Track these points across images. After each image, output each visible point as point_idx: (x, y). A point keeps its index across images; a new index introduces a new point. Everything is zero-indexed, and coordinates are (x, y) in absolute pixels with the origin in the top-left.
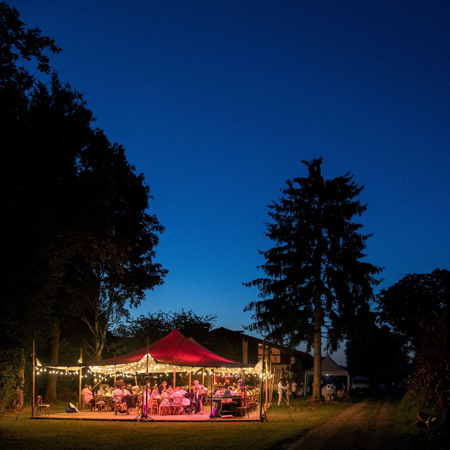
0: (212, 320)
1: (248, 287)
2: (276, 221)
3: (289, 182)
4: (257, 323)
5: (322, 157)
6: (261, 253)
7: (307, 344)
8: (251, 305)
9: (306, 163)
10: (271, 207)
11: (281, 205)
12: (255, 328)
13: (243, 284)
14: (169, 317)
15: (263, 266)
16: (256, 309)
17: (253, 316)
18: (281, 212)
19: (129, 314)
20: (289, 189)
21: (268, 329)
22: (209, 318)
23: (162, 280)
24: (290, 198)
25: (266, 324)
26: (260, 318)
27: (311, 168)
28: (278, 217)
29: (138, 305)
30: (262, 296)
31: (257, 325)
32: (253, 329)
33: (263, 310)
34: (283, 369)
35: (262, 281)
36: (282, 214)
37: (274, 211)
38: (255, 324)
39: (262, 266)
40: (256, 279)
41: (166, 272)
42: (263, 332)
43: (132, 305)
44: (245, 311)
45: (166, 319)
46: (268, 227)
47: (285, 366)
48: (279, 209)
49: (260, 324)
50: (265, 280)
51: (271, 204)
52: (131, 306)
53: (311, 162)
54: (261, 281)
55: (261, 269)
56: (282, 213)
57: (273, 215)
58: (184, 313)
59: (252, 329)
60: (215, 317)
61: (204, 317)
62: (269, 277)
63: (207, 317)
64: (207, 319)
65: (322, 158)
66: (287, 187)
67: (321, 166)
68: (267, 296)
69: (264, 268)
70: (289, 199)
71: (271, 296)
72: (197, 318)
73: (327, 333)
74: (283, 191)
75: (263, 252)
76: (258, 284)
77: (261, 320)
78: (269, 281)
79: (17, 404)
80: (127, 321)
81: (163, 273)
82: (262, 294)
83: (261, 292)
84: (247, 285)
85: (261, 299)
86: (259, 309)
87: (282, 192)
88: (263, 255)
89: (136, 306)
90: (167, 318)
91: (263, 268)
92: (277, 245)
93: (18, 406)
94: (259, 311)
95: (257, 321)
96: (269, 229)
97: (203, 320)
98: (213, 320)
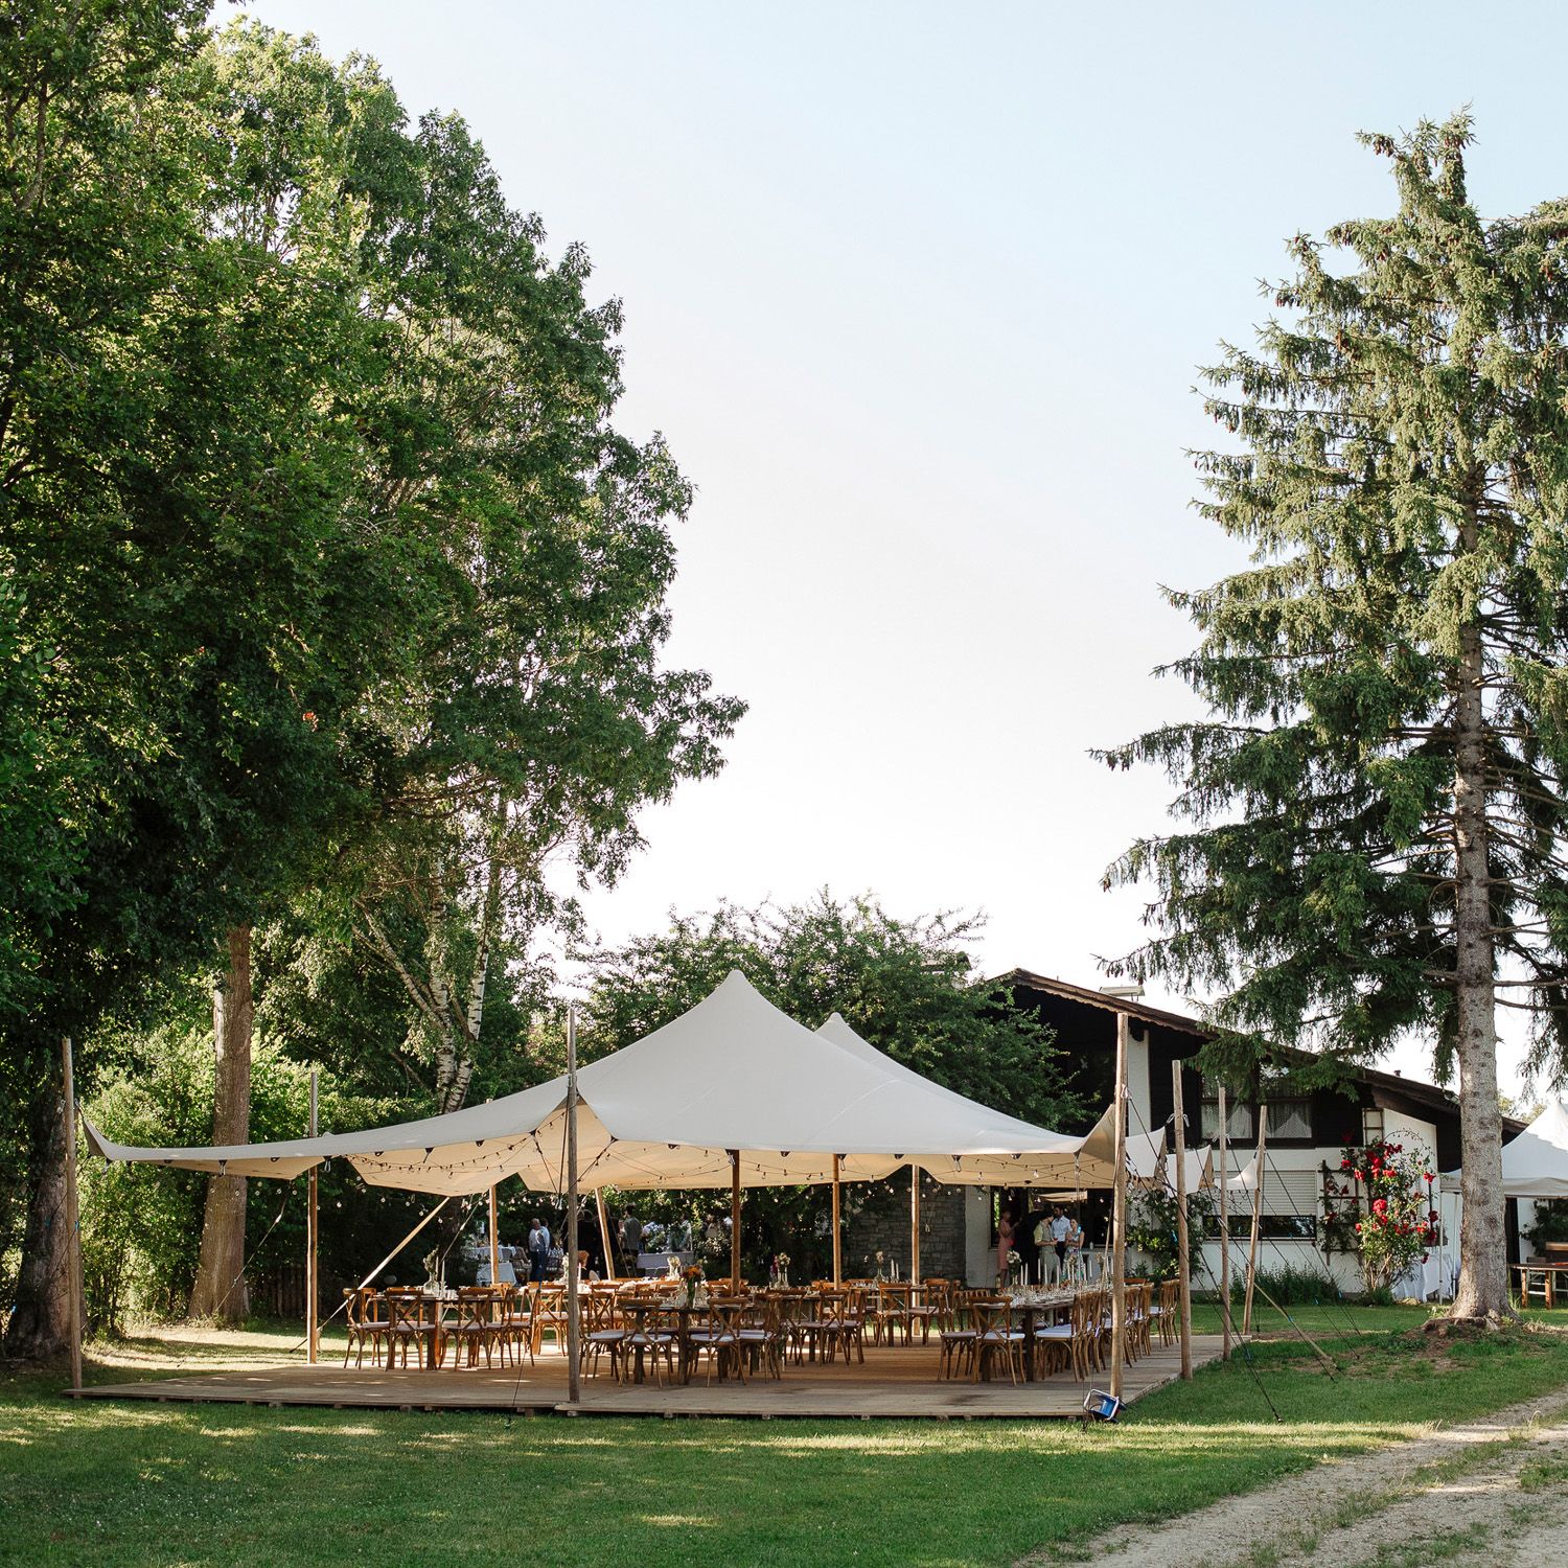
0: (962, 933)
1: (1118, 766)
2: (1248, 443)
3: (1304, 247)
4: (1166, 942)
5: (1466, 107)
6: (1179, 600)
7: (1434, 1043)
8: (1140, 852)
9: (1385, 144)
10: (1221, 376)
11: (1271, 360)
12: (1159, 964)
13: (1095, 753)
14: (764, 930)
15: (1184, 666)
16: (1161, 873)
17: (1152, 908)
18: (1270, 396)
19: (582, 920)
20: (1302, 280)
21: (1220, 971)
22: (951, 924)
23: (714, 750)
24: (1311, 325)
25: (1213, 945)
26: (1183, 920)
27: (1412, 171)
28: (1254, 422)
29: (618, 872)
30: (1187, 810)
31: (1166, 950)
32: (1148, 972)
33: (1196, 877)
34: (1326, 1171)
35: (1188, 735)
36: (1274, 407)
37: (1234, 394)
38: (1157, 946)
39: (1177, 664)
40: (1156, 727)
41: (738, 711)
42: (1198, 983)
43: (591, 877)
44: (1107, 885)
45: (751, 938)
46: (1210, 474)
47: (1334, 1156)
48: (1257, 382)
49: (1181, 947)
50: (1200, 735)
51: (1219, 359)
52: (583, 883)
53: (1408, 138)
54: (1181, 738)
55: (1174, 679)
56: (1273, 400)
57: (1229, 415)
58: (831, 908)
59: (1143, 972)
60: (980, 920)
61: (923, 924)
62: (1220, 717)
63: (939, 919)
64: (938, 929)
65: (1467, 113)
66: (1293, 272)
67: (1468, 154)
68: (1212, 808)
69: (1192, 674)
70: (1306, 328)
71: (1233, 811)
72: (894, 927)
73: (1527, 983)
74: (1276, 292)
75: (1184, 597)
76: (1168, 749)
77: (1188, 927)
78: (1220, 734)
79: (34, 1332)
80: (571, 955)
81: (722, 716)
82: (1187, 803)
83: (1182, 789)
84: (1112, 762)
85: (1187, 827)
86: (1177, 872)
87: (1273, 296)
88: (1188, 611)
89: (610, 879)
90: (756, 934)
91: (1186, 672)
92: (1256, 557)
93: (38, 1341)
94: (1178, 885)
95: (1172, 933)
96: (1210, 483)
97: (920, 938)
98: (970, 933)
